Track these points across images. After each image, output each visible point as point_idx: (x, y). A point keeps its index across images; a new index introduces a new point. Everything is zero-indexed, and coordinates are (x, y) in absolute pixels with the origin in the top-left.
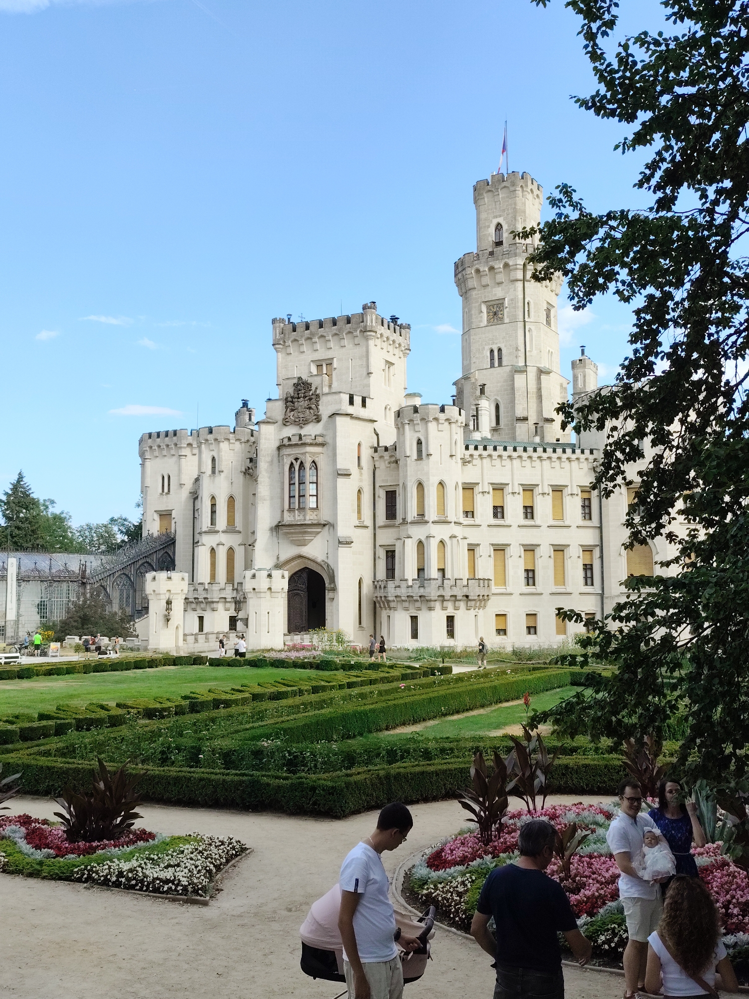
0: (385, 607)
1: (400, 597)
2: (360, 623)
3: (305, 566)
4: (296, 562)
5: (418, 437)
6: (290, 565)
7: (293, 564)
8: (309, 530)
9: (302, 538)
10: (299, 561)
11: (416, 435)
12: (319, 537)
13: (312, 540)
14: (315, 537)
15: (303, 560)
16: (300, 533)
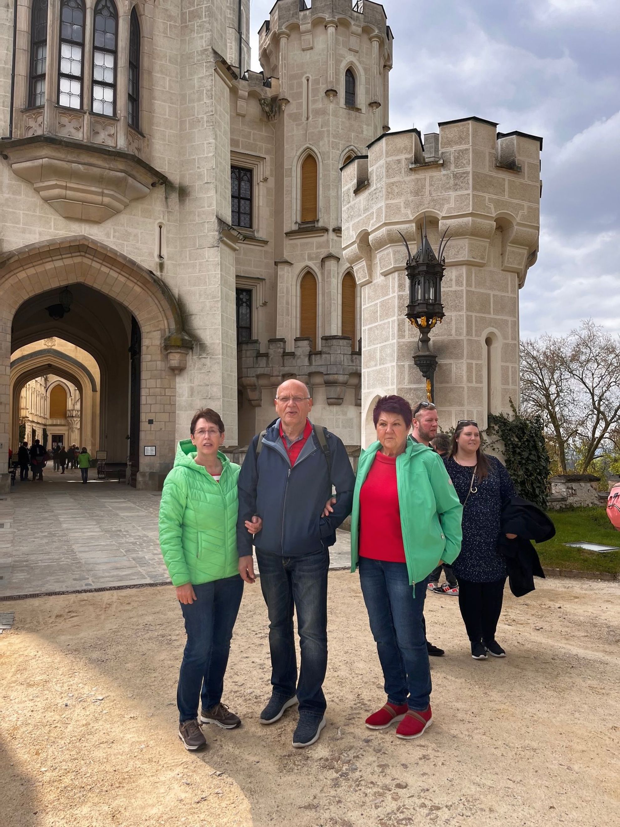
3: (81, 280)
4: (59, 264)
5: (352, 62)
6: (40, 269)
7: (49, 266)
8: (130, 180)
9: (98, 199)
10: (68, 262)
11: (350, 58)
12: (139, 207)
13: (118, 212)
14: (126, 206)
15: (87, 261)
16: (100, 180)
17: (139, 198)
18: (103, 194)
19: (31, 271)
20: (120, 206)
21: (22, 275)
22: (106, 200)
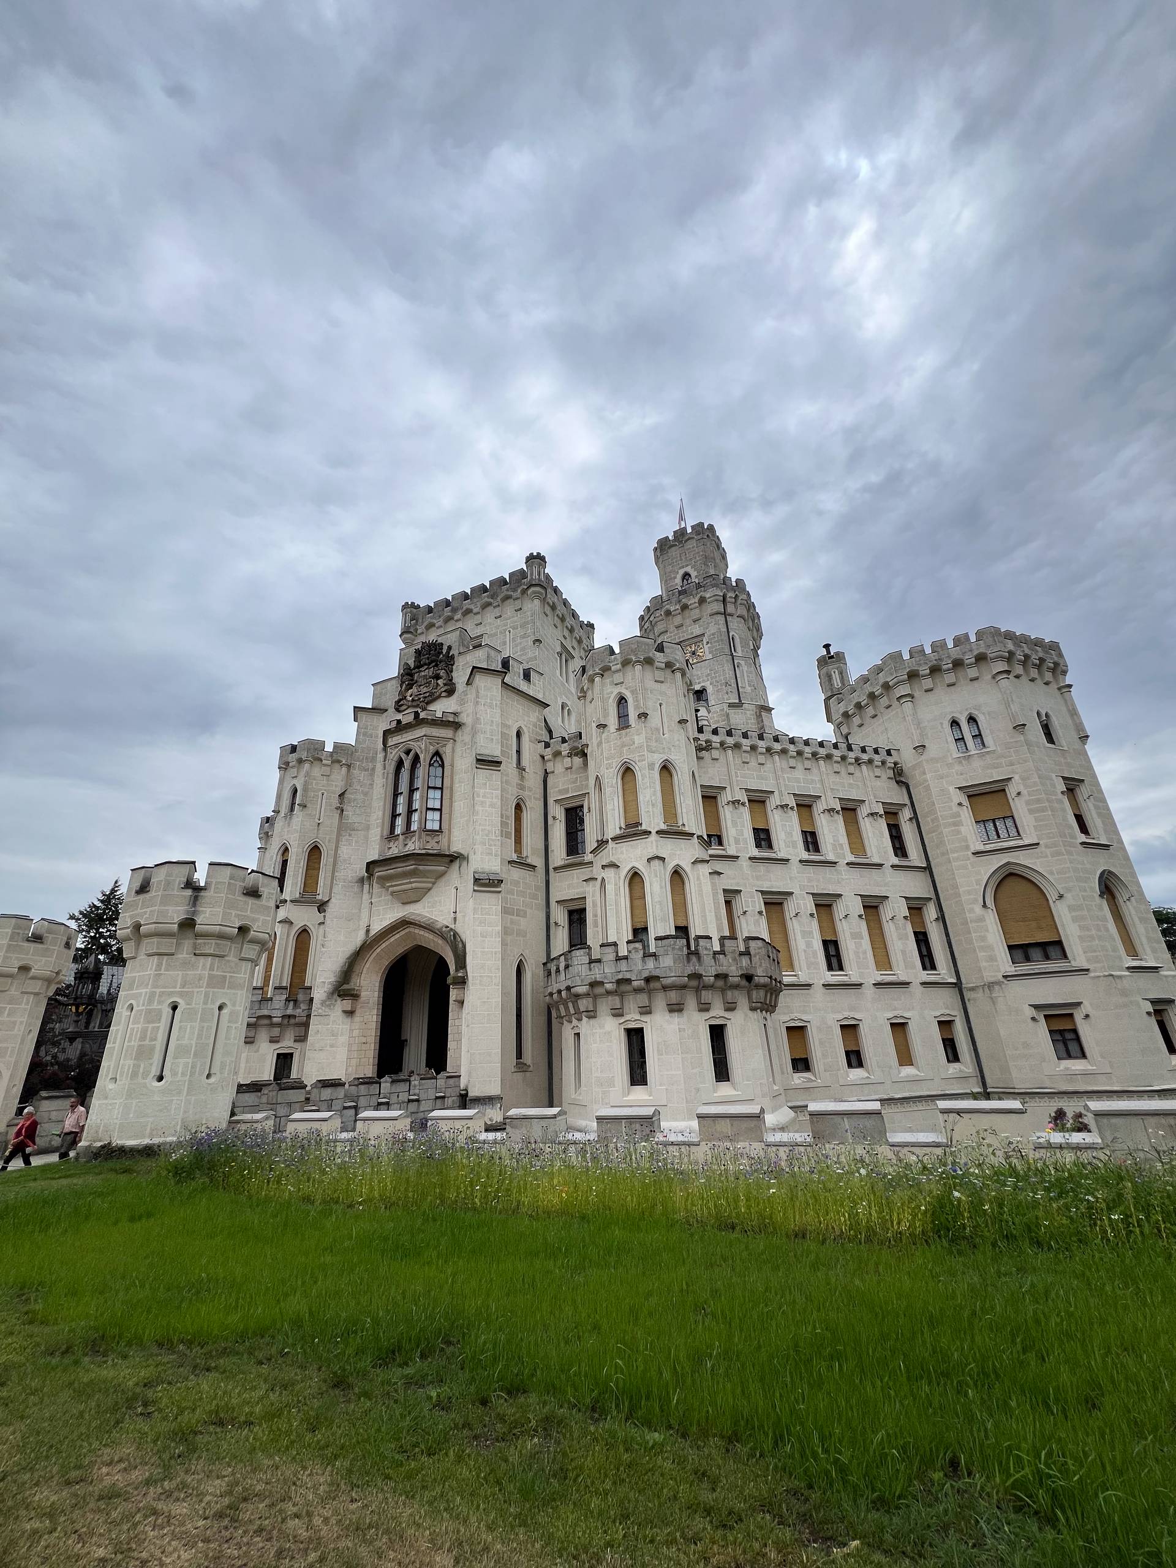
0: (568, 1014)
1: (602, 983)
2: (519, 1055)
3: (415, 943)
4: (398, 936)
5: (620, 693)
6: (387, 943)
7: (392, 939)
8: (421, 868)
9: (409, 886)
10: (403, 933)
11: (616, 691)
12: (442, 883)
13: (430, 889)
14: (434, 883)
15: (412, 930)
16: (405, 875)
17: (442, 875)
18: (411, 883)
19: (384, 945)
20: (430, 885)
21: (379, 950)
22: (414, 885)
